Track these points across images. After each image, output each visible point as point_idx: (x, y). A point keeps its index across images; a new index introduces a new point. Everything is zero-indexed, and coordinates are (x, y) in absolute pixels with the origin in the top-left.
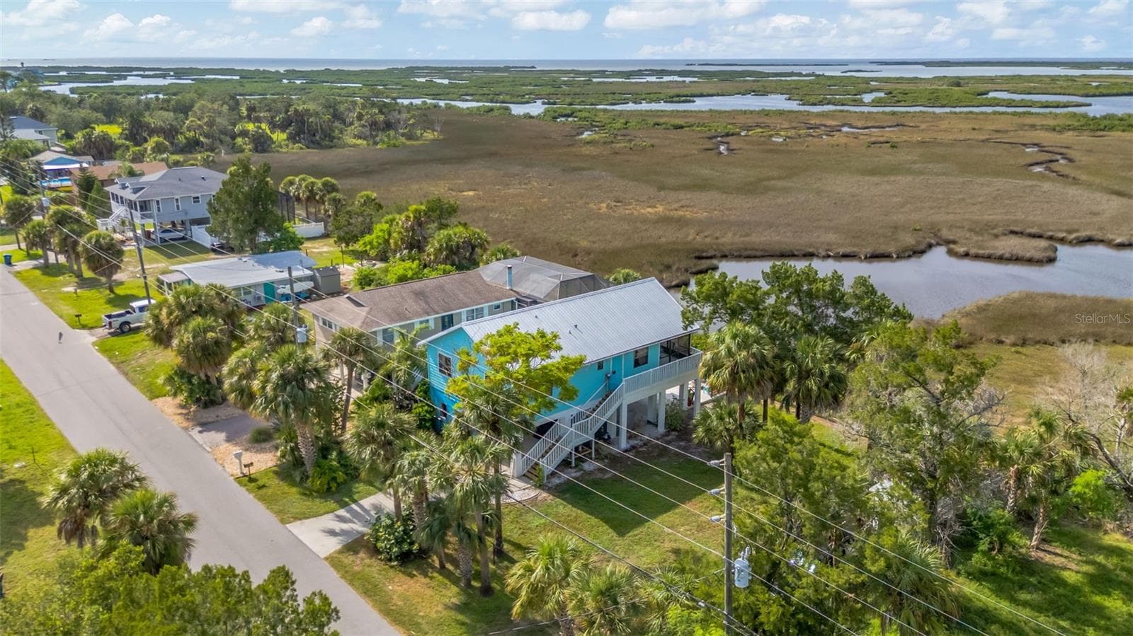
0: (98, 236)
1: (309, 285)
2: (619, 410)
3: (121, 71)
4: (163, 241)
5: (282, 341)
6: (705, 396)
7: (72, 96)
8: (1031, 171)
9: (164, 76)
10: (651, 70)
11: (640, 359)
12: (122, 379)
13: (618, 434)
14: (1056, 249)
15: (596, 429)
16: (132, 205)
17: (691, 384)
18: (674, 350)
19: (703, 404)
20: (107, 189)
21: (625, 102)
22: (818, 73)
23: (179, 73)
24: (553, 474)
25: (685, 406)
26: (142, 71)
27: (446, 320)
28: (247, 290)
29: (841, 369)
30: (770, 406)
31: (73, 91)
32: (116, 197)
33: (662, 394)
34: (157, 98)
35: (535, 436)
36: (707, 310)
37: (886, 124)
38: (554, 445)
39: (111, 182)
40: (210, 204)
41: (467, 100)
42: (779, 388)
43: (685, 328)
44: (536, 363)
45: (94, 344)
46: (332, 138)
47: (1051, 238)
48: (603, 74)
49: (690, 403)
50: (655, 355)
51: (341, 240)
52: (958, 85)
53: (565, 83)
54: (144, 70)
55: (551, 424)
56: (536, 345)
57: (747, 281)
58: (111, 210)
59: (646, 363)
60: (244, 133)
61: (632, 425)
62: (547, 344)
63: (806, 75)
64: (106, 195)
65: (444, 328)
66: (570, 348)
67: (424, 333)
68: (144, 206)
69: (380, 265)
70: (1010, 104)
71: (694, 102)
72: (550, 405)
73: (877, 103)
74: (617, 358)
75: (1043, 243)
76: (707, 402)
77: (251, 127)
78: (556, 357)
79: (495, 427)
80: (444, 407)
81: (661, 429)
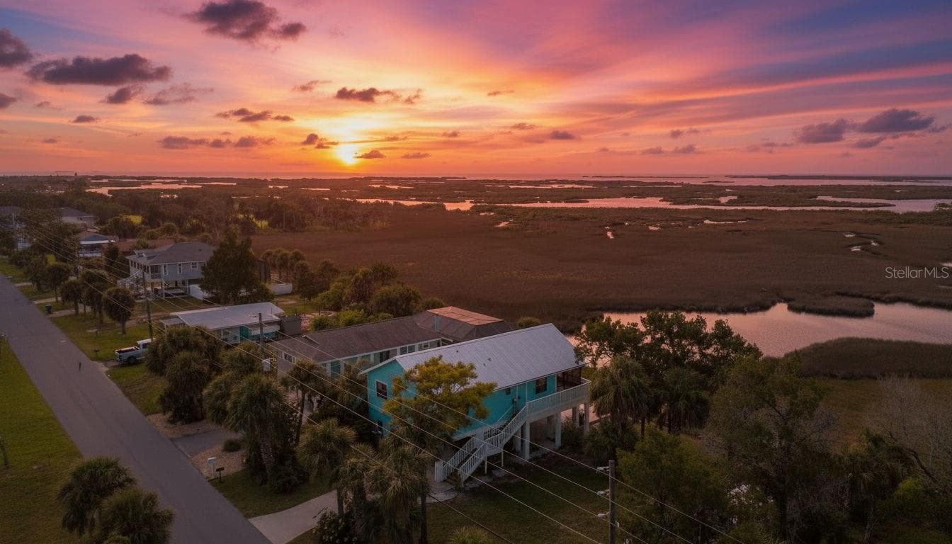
0: (118, 291)
1: (276, 328)
2: (523, 428)
3: (147, 179)
4: (167, 295)
5: (252, 370)
6: (592, 417)
7: (108, 195)
8: (850, 250)
9: (179, 183)
10: (555, 180)
11: (540, 386)
12: (126, 399)
13: (522, 445)
14: (873, 306)
15: (505, 442)
16: (145, 269)
17: (582, 406)
18: (568, 379)
19: (591, 423)
20: (128, 258)
21: (536, 201)
22: (684, 182)
23: (191, 181)
24: (470, 479)
25: (577, 425)
26: (163, 179)
27: (384, 354)
28: (226, 331)
29: (704, 394)
30: (646, 425)
31: (110, 192)
32: (134, 264)
33: (558, 415)
34: (172, 197)
35: (453, 448)
36: (595, 347)
37: (738, 218)
38: (469, 456)
39: (130, 253)
40: (203, 268)
41: (412, 200)
42: (654, 410)
43: (577, 362)
44: (456, 388)
45: (107, 373)
46: (304, 225)
47: (868, 298)
48: (517, 183)
49: (581, 423)
50: (552, 384)
51: (304, 296)
52: (795, 191)
53: (489, 189)
54: (163, 178)
55: (468, 438)
56: (456, 373)
57: (628, 324)
58: (129, 272)
59: (546, 390)
60: (236, 221)
61: (533, 438)
62: (463, 373)
63: (677, 184)
64: (127, 262)
65: (381, 361)
66: (483, 376)
67: (365, 365)
68: (155, 270)
69: (333, 314)
70: (835, 204)
71: (588, 202)
72: (467, 423)
73: (730, 203)
74: (522, 385)
75: (862, 301)
76: (595, 422)
77: (241, 216)
78: (472, 383)
79: (421, 440)
80: (380, 423)
81: (558, 442)
